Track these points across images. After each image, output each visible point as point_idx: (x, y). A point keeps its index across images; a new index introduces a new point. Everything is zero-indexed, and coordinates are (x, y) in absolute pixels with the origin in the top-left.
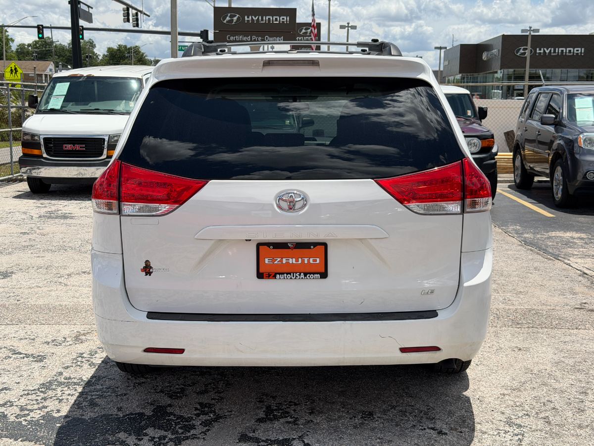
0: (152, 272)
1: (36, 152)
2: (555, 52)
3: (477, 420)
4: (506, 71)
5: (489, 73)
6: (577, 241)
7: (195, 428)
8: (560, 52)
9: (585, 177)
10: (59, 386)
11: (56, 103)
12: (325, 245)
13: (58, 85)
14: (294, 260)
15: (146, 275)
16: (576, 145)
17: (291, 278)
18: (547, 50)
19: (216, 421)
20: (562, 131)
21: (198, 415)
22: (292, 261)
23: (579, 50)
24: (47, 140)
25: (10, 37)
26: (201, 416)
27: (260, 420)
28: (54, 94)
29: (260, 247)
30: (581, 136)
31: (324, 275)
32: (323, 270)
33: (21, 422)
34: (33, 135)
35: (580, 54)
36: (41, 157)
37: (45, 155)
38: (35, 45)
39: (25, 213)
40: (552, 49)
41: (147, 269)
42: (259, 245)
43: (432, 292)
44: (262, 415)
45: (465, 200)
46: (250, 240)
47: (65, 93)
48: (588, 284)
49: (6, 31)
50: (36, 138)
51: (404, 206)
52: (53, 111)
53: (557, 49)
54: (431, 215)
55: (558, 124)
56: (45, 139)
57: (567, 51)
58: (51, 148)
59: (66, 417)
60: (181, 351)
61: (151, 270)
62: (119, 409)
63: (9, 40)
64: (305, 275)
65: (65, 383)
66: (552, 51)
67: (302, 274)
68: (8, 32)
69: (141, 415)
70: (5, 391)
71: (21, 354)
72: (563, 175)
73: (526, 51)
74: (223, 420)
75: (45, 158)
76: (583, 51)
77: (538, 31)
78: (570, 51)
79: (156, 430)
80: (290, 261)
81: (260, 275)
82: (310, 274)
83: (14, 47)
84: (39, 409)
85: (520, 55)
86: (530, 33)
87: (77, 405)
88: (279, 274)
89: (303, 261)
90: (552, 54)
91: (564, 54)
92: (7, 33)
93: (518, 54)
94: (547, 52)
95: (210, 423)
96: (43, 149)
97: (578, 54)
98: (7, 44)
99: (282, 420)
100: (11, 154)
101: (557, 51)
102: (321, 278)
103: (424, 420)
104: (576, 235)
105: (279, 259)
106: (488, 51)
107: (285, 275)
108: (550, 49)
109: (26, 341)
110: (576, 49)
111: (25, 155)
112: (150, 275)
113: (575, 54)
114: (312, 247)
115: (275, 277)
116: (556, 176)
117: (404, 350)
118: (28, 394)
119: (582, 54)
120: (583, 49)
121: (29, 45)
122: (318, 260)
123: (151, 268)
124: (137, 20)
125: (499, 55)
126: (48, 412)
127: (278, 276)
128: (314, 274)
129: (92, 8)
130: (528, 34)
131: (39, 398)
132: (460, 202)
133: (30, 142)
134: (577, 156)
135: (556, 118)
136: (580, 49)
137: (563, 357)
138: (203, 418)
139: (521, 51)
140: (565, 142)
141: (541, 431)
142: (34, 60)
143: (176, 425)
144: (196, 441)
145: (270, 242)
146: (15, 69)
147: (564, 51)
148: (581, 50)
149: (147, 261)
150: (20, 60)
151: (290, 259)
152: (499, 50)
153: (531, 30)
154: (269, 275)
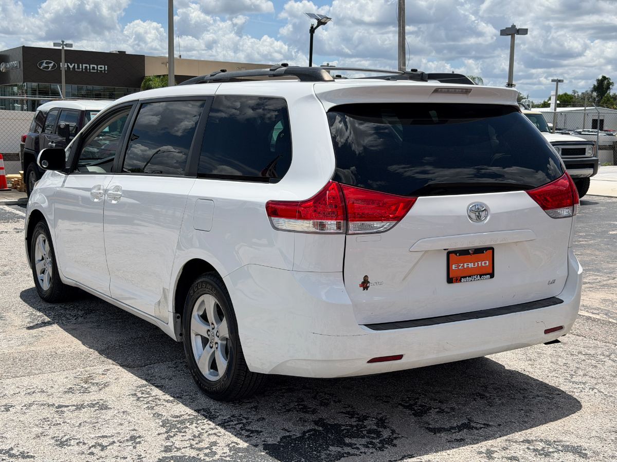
0: (369, 287)
2: (78, 68)
4: (29, 84)
5: (9, 86)
8: (84, 68)
12: (492, 249)
14: (472, 264)
15: (364, 289)
17: (471, 280)
18: (71, 65)
22: (471, 265)
23: (102, 68)
31: (492, 275)
32: (491, 272)
35: (103, 72)
40: (76, 65)
41: (365, 284)
43: (554, 281)
45: (574, 205)
46: (444, 249)
53: (81, 65)
57: (91, 68)
60: (399, 357)
61: (368, 285)
64: (480, 277)
66: (76, 67)
67: (479, 276)
73: (50, 65)
76: (106, 69)
77: (71, 45)
78: (93, 68)
81: (450, 280)
82: (484, 275)
85: (43, 68)
86: (63, 47)
88: (463, 277)
89: (478, 264)
90: (91, 71)
91: (88, 70)
93: (41, 68)
94: (71, 67)
97: (102, 71)
101: (81, 67)
105: (462, 265)
106: (7, 62)
107: (468, 278)
108: (73, 64)
110: (99, 66)
112: (367, 290)
113: (99, 71)
114: (484, 252)
115: (460, 281)
117: (546, 332)
119: (106, 72)
120: (106, 67)
122: (487, 262)
123: (369, 282)
125: (20, 67)
127: (462, 279)
128: (486, 275)
130: (61, 48)
132: (572, 207)
136: (103, 66)
139: (44, 65)
147: (88, 68)
148: (105, 67)
149: (366, 276)
151: (470, 264)
152: (20, 62)
153: (64, 45)
154: (457, 279)
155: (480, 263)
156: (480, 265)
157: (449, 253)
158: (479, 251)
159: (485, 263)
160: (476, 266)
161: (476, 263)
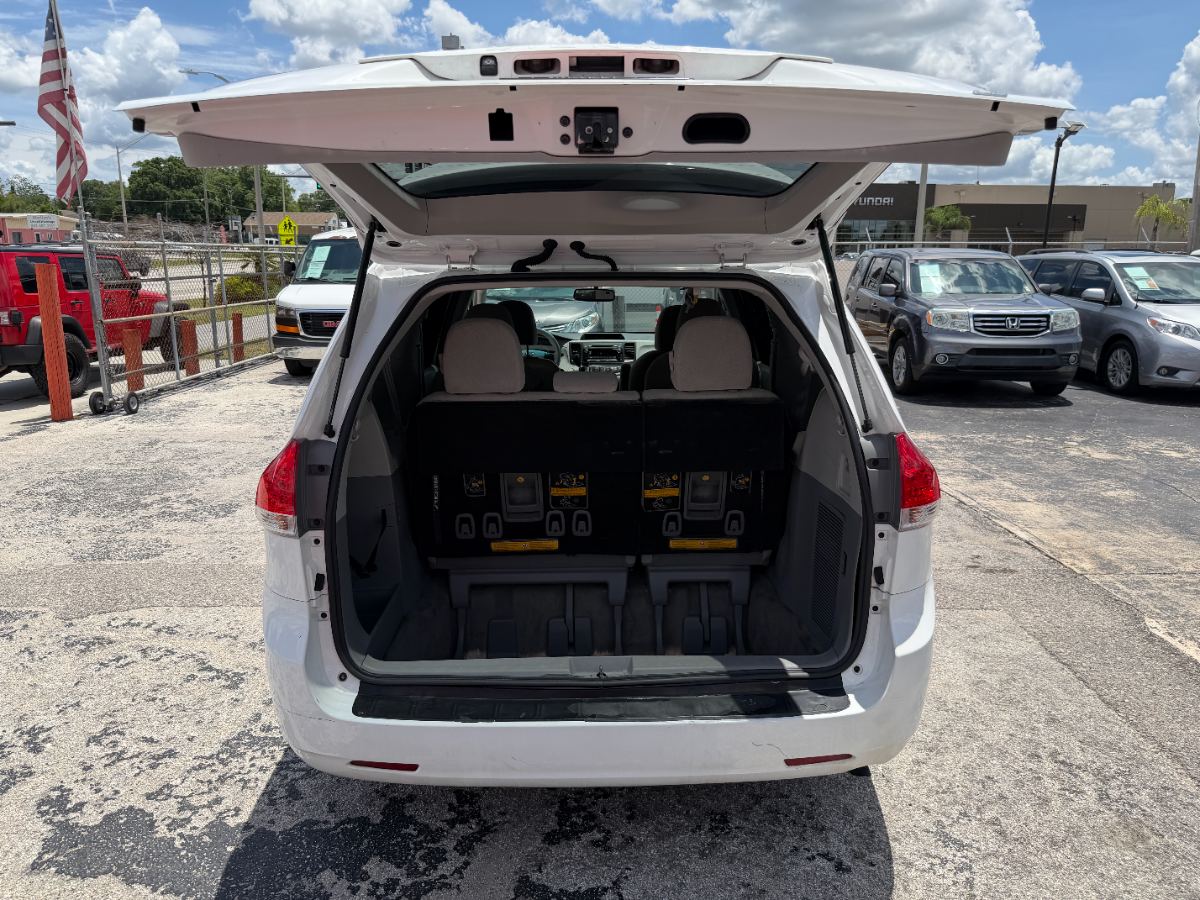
1: (292, 329)
3: (891, 832)
6: (936, 447)
7: (445, 860)
9: (934, 360)
10: (250, 745)
11: (315, 271)
13: (318, 249)
16: (923, 323)
19: (480, 840)
20: (903, 304)
21: (452, 823)
24: (305, 316)
25: (290, 187)
26: (458, 826)
27: (551, 839)
28: (313, 260)
30: (930, 312)
33: (174, 839)
34: (288, 310)
36: (298, 335)
37: (302, 333)
38: (318, 195)
39: (276, 406)
44: (552, 824)
47: (326, 259)
48: (971, 521)
50: (292, 313)
52: (311, 281)
55: (900, 295)
56: (302, 315)
58: (309, 324)
59: (247, 826)
60: (413, 767)
62: (332, 807)
63: (289, 191)
65: (259, 738)
69: (364, 822)
70: (167, 760)
71: (210, 669)
72: (906, 356)
74: (492, 835)
75: (303, 337)
79: (384, 863)
83: (296, 197)
84: (209, 806)
87: (269, 797)
92: (288, 183)
95: (471, 847)
96: (300, 326)
98: (287, 195)
99: (586, 837)
100: (269, 326)
103: (809, 833)
104: (933, 437)
109: (225, 640)
111: (280, 333)
116: (896, 357)
117: (789, 762)
118: (201, 767)
121: (312, 196)
126: (221, 814)
131: (214, 777)
133: (285, 318)
134: (924, 335)
135: (897, 288)
137: (982, 671)
138: (461, 830)
140: (909, 317)
141: (995, 855)
142: (316, 211)
143: (416, 850)
144: (444, 893)
146: (290, 224)
150: (302, 211)
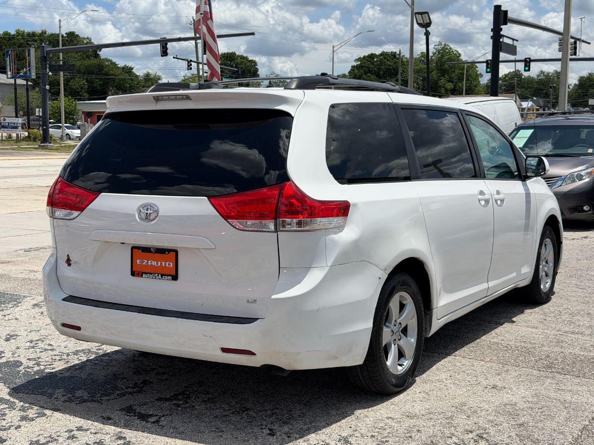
0: (71, 264)
12: (176, 252)
15: (68, 266)
17: (152, 278)
22: (154, 263)
25: (479, 73)
29: (134, 250)
31: (175, 278)
32: (174, 273)
38: (505, 78)
41: (69, 262)
42: (133, 248)
43: (255, 301)
45: (278, 219)
46: (124, 243)
49: (476, 67)
51: (228, 222)
54: (248, 231)
60: (79, 329)
64: (162, 277)
67: (160, 275)
68: (477, 67)
80: (153, 263)
81: (133, 274)
82: (165, 275)
88: (145, 273)
89: (161, 264)
92: (477, 69)
102: (172, 280)
105: (146, 261)
107: (149, 275)
112: (71, 266)
114: (167, 253)
115: (142, 276)
117: (224, 350)
122: (171, 264)
123: (71, 260)
124: (575, 48)
127: (144, 275)
128: (168, 276)
129: (517, 41)
132: (273, 221)
145: (141, 246)
149: (68, 255)
154: (139, 274)
155: (164, 263)
156: (164, 265)
157: (134, 248)
158: (161, 251)
159: (169, 264)
160: (159, 265)
161: (159, 262)
